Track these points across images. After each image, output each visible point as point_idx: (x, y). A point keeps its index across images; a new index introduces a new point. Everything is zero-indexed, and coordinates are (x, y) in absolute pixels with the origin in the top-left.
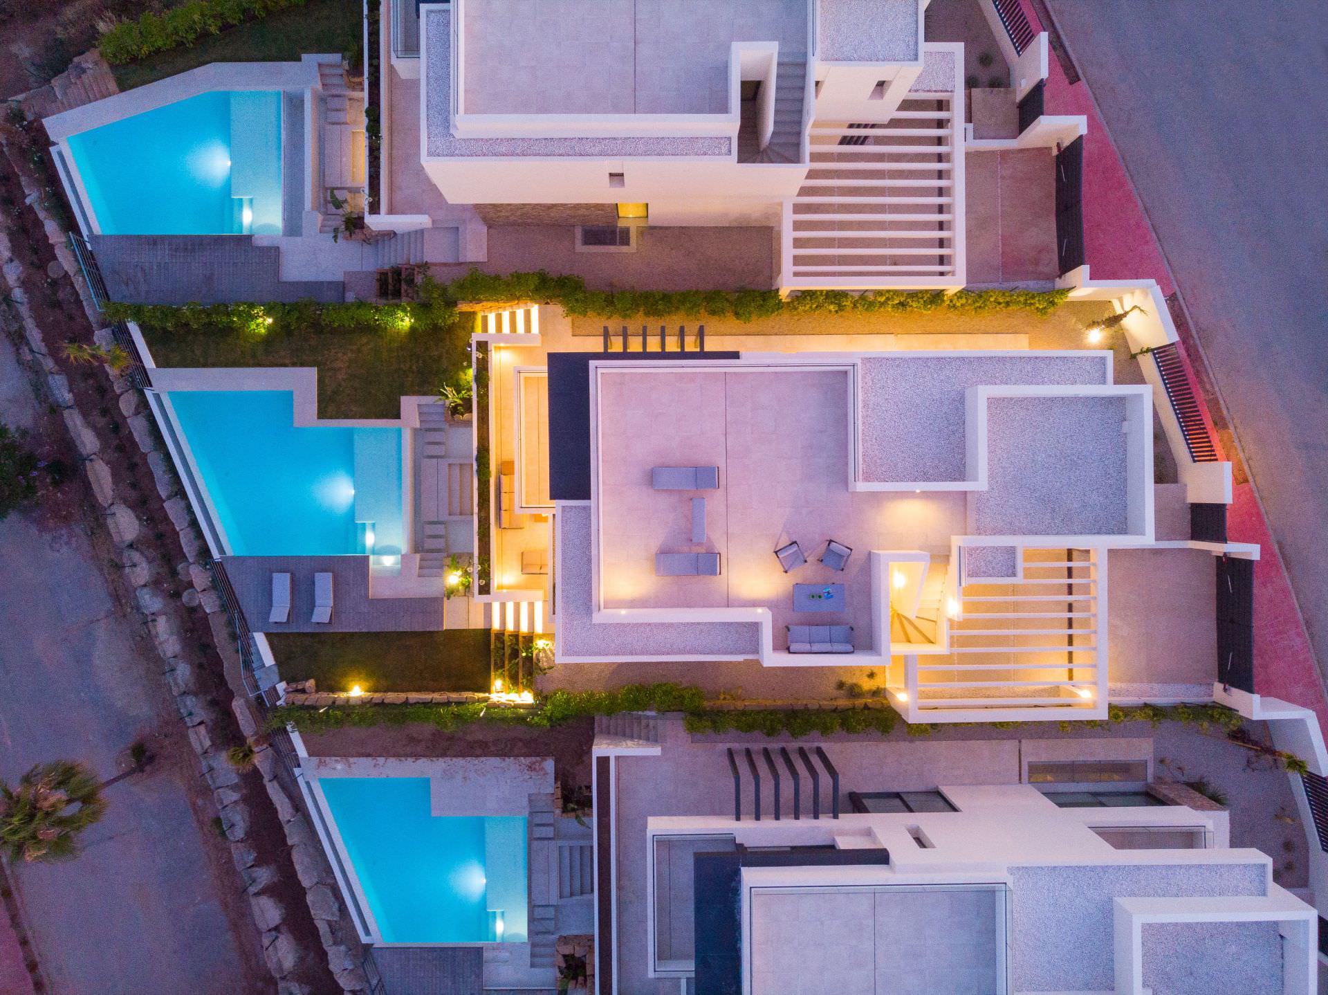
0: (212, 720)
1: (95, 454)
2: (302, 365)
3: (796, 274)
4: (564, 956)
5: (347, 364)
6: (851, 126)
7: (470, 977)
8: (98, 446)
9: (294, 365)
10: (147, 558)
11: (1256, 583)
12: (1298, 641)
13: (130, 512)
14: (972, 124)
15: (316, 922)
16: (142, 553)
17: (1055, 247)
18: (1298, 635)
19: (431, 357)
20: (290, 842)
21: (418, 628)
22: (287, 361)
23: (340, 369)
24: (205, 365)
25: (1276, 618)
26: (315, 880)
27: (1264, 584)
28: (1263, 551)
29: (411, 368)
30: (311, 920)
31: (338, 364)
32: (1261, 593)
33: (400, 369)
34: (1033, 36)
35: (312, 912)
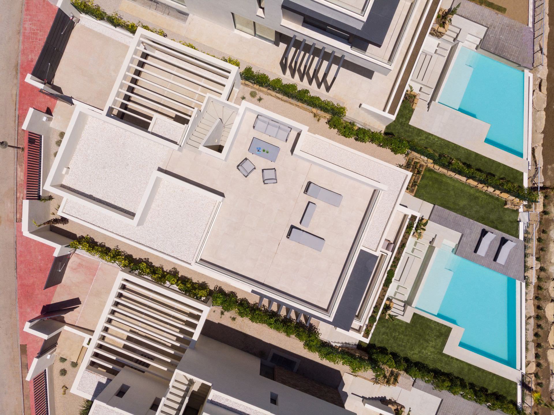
0: (550, 206)
1: (552, 349)
2: (449, 356)
3: (201, 311)
4: (444, 27)
5: (428, 348)
6: (143, 372)
7: (492, 36)
8: (548, 351)
9: (452, 358)
10: (548, 292)
11: (34, 63)
12: (26, 26)
13: (547, 316)
14: (83, 345)
15: (546, 93)
16: (549, 295)
17: (67, 269)
18: (25, 29)
19: (388, 335)
20: (543, 135)
21: (447, 211)
22: (455, 361)
23: (432, 347)
24: (494, 375)
25: (33, 42)
26: (539, 113)
27: (32, 61)
28: (24, 77)
29: (399, 335)
30: (548, 96)
31: (432, 350)
32: (35, 57)
33: (404, 336)
34: (34, 379)
35: (546, 99)
